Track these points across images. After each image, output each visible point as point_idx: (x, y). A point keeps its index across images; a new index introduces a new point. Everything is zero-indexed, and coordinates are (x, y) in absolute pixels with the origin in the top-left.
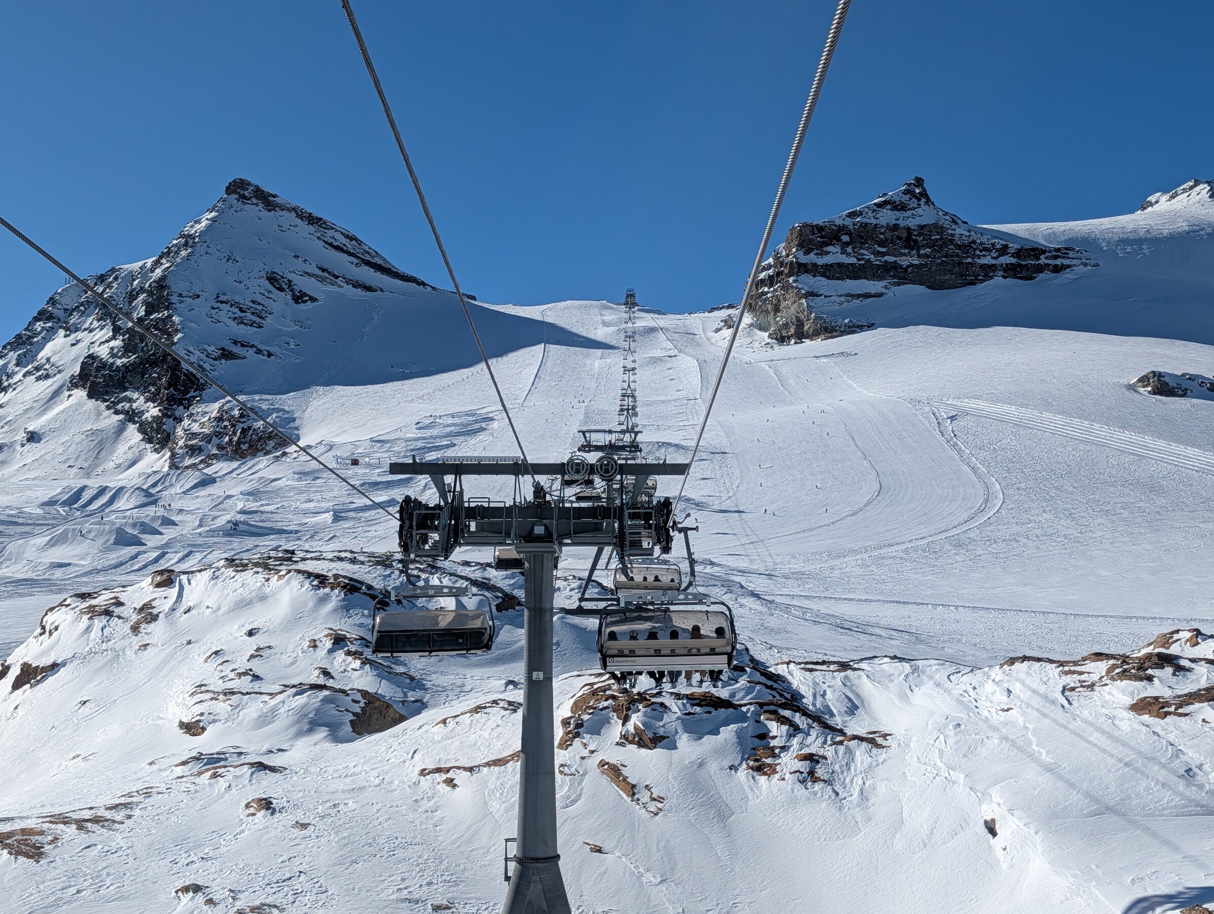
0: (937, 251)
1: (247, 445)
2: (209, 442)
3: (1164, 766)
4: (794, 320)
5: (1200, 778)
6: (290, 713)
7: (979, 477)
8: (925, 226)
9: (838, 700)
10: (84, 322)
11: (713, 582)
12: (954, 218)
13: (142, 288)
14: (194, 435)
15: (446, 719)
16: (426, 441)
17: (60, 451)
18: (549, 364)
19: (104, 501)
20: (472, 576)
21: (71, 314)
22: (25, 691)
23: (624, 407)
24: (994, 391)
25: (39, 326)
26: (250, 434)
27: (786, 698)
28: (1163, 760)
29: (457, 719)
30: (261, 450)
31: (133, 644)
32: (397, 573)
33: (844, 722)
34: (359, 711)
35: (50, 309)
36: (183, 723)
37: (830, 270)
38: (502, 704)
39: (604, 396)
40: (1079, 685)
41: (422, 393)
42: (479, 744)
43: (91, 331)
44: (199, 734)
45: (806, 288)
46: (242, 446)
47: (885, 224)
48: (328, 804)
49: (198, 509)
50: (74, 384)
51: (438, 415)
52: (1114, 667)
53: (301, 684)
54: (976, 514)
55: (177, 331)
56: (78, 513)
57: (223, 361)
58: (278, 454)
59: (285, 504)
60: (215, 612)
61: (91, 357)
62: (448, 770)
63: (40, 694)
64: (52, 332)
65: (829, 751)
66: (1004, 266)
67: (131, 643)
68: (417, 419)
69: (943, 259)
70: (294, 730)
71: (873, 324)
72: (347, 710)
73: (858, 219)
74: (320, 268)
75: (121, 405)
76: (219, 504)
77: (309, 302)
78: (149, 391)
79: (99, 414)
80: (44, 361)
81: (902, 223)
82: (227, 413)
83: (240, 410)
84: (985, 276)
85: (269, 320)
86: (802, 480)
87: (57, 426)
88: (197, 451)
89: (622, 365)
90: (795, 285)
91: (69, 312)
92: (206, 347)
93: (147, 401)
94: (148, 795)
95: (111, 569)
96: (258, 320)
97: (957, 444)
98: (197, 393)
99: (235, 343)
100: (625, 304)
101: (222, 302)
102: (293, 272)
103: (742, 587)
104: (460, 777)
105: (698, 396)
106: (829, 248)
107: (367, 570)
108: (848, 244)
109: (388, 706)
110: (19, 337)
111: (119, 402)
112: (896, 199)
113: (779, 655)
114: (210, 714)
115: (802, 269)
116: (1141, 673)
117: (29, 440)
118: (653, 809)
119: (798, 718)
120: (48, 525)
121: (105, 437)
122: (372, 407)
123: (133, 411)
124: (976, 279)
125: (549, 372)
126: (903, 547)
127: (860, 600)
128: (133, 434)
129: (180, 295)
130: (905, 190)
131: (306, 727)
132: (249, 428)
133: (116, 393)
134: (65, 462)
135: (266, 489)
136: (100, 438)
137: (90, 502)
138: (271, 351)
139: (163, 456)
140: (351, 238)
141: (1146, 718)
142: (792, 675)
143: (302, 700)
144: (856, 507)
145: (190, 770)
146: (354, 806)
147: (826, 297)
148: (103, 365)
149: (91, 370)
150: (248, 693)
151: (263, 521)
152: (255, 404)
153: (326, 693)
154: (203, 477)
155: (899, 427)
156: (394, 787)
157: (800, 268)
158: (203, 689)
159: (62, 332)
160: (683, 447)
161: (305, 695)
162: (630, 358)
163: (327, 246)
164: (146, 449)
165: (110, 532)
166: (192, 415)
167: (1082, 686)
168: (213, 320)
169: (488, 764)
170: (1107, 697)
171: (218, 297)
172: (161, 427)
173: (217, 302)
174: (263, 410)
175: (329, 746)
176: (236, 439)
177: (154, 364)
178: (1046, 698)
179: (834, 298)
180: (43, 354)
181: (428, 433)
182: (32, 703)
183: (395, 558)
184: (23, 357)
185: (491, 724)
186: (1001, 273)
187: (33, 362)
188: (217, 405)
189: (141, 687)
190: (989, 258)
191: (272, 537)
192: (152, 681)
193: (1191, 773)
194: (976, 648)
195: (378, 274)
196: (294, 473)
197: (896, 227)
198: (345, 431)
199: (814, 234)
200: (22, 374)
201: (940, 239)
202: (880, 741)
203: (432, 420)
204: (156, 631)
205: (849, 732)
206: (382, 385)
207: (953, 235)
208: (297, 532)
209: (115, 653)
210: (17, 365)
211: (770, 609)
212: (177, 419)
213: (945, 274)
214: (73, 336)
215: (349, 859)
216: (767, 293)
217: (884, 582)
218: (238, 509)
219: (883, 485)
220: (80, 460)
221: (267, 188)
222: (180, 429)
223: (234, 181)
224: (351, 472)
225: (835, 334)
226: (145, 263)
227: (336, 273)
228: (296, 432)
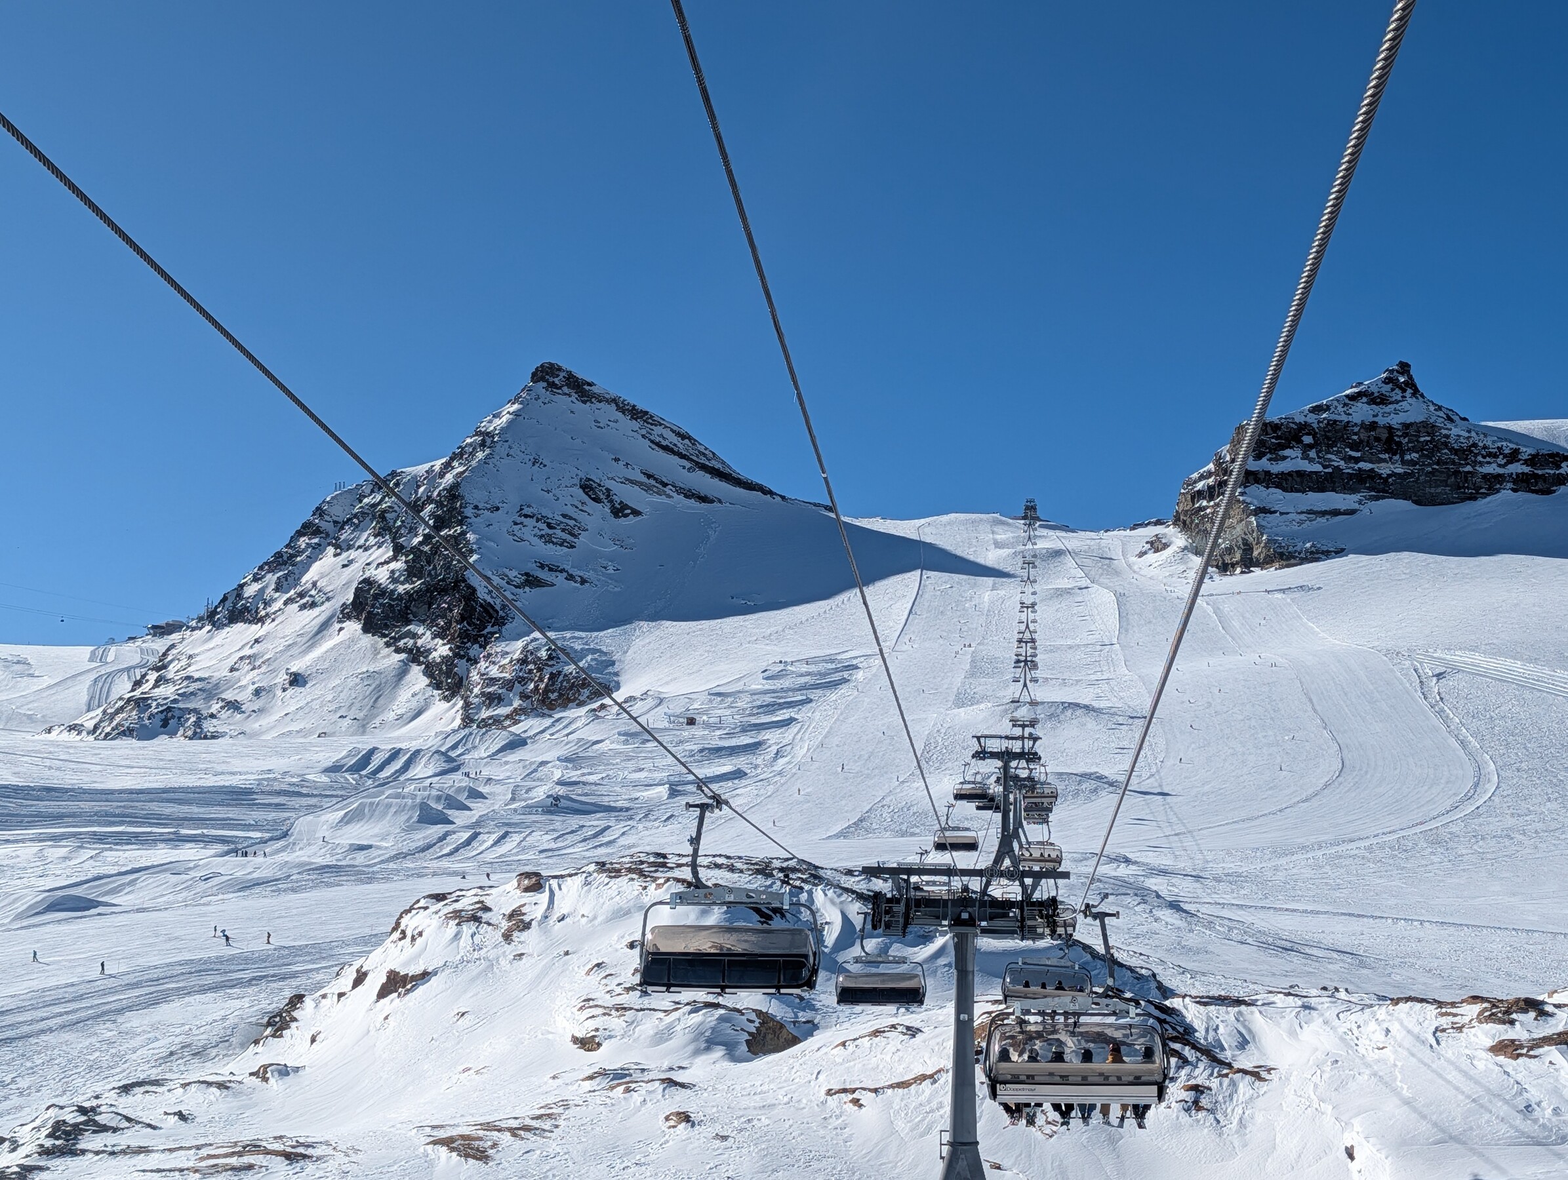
0: (1428, 457)
1: (556, 694)
2: (510, 689)
3: (1506, 1102)
4: (1240, 542)
5: (1537, 1113)
6: (687, 1031)
7: (1470, 754)
8: (1411, 424)
9: (1230, 1035)
10: (358, 538)
11: (1124, 890)
12: (1450, 413)
13: (429, 497)
14: (493, 681)
15: (845, 1042)
16: (776, 695)
17: (330, 697)
18: (926, 596)
19: (398, 767)
20: (855, 888)
21: (342, 528)
22: (392, 1001)
23: (1020, 658)
24: (1495, 641)
25: (303, 542)
26: (559, 680)
27: (1178, 1032)
28: (1507, 1097)
29: (857, 1042)
30: (573, 701)
31: (507, 953)
32: (779, 883)
33: (1233, 1056)
34: (754, 1030)
35: (317, 521)
36: (577, 1038)
37: (1286, 480)
38: (900, 1029)
39: (995, 638)
40: (1449, 1026)
41: (769, 632)
42: (881, 1067)
43: (366, 550)
44: (595, 1050)
45: (1256, 502)
46: (550, 695)
47: (1359, 422)
48: (743, 1120)
49: (509, 778)
50: (347, 613)
51: (789, 660)
52: (1485, 1010)
53: (695, 1001)
54: (1462, 801)
55: (471, 551)
56: (370, 782)
57: (527, 589)
58: (596, 705)
59: (611, 773)
60: (591, 921)
61: (368, 582)
62: (854, 1091)
63: (411, 1004)
64: (318, 550)
65: (1214, 1083)
66: (1514, 476)
67: (505, 952)
68: (763, 666)
69: (1435, 467)
70: (691, 1047)
71: (1343, 550)
72: (742, 1029)
73: (1324, 415)
74: (644, 474)
75: (402, 642)
76: (532, 772)
77: (631, 516)
78: (437, 625)
79: (376, 652)
80: (309, 585)
81: (1381, 421)
82: (532, 653)
83: (550, 649)
84: (1489, 489)
85: (583, 537)
86: (1244, 754)
87: (326, 667)
88: (496, 701)
89: (1018, 598)
90: (1241, 498)
91: (340, 525)
92: (507, 571)
93: (435, 637)
94: (567, 1107)
95: (418, 852)
96: (569, 538)
97: (1443, 710)
98: (496, 628)
99: (542, 566)
100: (1024, 518)
101: (526, 516)
102: (612, 479)
103: (1158, 896)
104: (866, 1098)
105: (1115, 641)
106: (1287, 452)
107: (747, 880)
108: (1310, 446)
109: (782, 1026)
110: (279, 555)
111: (401, 638)
112: (1374, 389)
113: (1192, 981)
114: (605, 1029)
115: (1251, 478)
116: (1506, 1017)
117: (292, 683)
118: (1048, 1132)
119: (1187, 1052)
120: (336, 796)
121: (384, 680)
122: (707, 649)
123: (418, 649)
124: (1477, 493)
125: (926, 607)
126: (1367, 843)
127: (1305, 911)
128: (417, 679)
129: (476, 507)
130: (1386, 378)
131: (703, 1045)
132: (560, 673)
133: (396, 627)
134: (335, 711)
135: (587, 754)
136: (377, 682)
137: (381, 768)
138: (585, 576)
139: (455, 705)
140: (683, 436)
141: (1501, 1059)
142: (1187, 1009)
143: (697, 1018)
144: (1310, 791)
145: (598, 1085)
146: (767, 1122)
147: (1281, 514)
148: (383, 592)
149: (366, 599)
150: (642, 1010)
151: (586, 795)
152: (566, 643)
153: (722, 1011)
154: (511, 738)
155: (1371, 687)
156: (802, 1106)
157: (1250, 478)
158: (591, 1003)
159: (331, 550)
160: (1094, 710)
161: (701, 1013)
162: (1029, 589)
163: (654, 446)
164: (433, 696)
165: (413, 807)
166: (489, 655)
167: (1453, 1028)
168: (515, 538)
169: (891, 1086)
170: (1473, 1039)
171: (521, 509)
172: (452, 670)
173: (520, 516)
174: (576, 651)
175: (727, 1065)
176: (542, 686)
177: (444, 591)
178: (1417, 1038)
179: (1290, 516)
180: (308, 578)
181: (777, 684)
182: (403, 1013)
183: (773, 866)
184: (283, 580)
185: (891, 1048)
186: (1510, 485)
187: (296, 586)
188: (520, 644)
189: (520, 999)
190: (1494, 465)
191: (599, 815)
192: (532, 993)
193: (1530, 1109)
194: (1430, 975)
195: (716, 481)
196: (619, 734)
197: (1373, 426)
198: (675, 679)
199: (1267, 434)
200: (282, 601)
201: (1431, 442)
202: (1264, 1074)
203: (782, 667)
204: (529, 940)
205: (1236, 1065)
206: (719, 621)
207: (1447, 436)
208: (628, 809)
209: (488, 963)
210: (277, 590)
211: (1190, 923)
212: (471, 660)
213: (1437, 486)
214: (345, 555)
215: (770, 1168)
216: (1205, 508)
217: (1338, 887)
218: (555, 779)
219: (1347, 763)
220: (353, 708)
221: (580, 374)
222: (475, 673)
223: (542, 366)
224: (687, 733)
225: (1293, 561)
226: (433, 466)
227: (666, 481)
228: (615, 679)
